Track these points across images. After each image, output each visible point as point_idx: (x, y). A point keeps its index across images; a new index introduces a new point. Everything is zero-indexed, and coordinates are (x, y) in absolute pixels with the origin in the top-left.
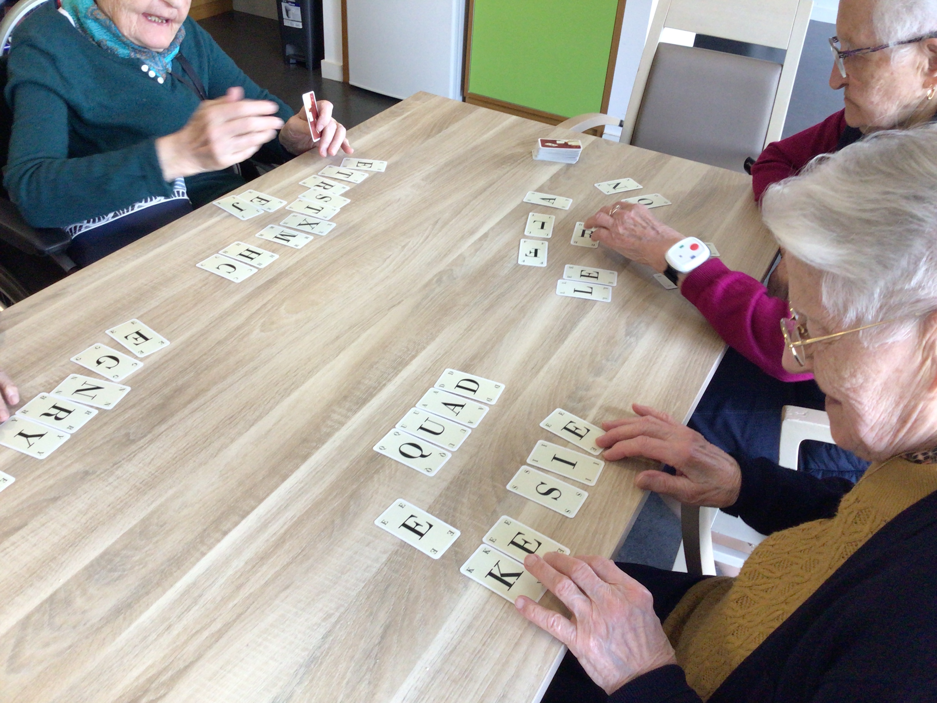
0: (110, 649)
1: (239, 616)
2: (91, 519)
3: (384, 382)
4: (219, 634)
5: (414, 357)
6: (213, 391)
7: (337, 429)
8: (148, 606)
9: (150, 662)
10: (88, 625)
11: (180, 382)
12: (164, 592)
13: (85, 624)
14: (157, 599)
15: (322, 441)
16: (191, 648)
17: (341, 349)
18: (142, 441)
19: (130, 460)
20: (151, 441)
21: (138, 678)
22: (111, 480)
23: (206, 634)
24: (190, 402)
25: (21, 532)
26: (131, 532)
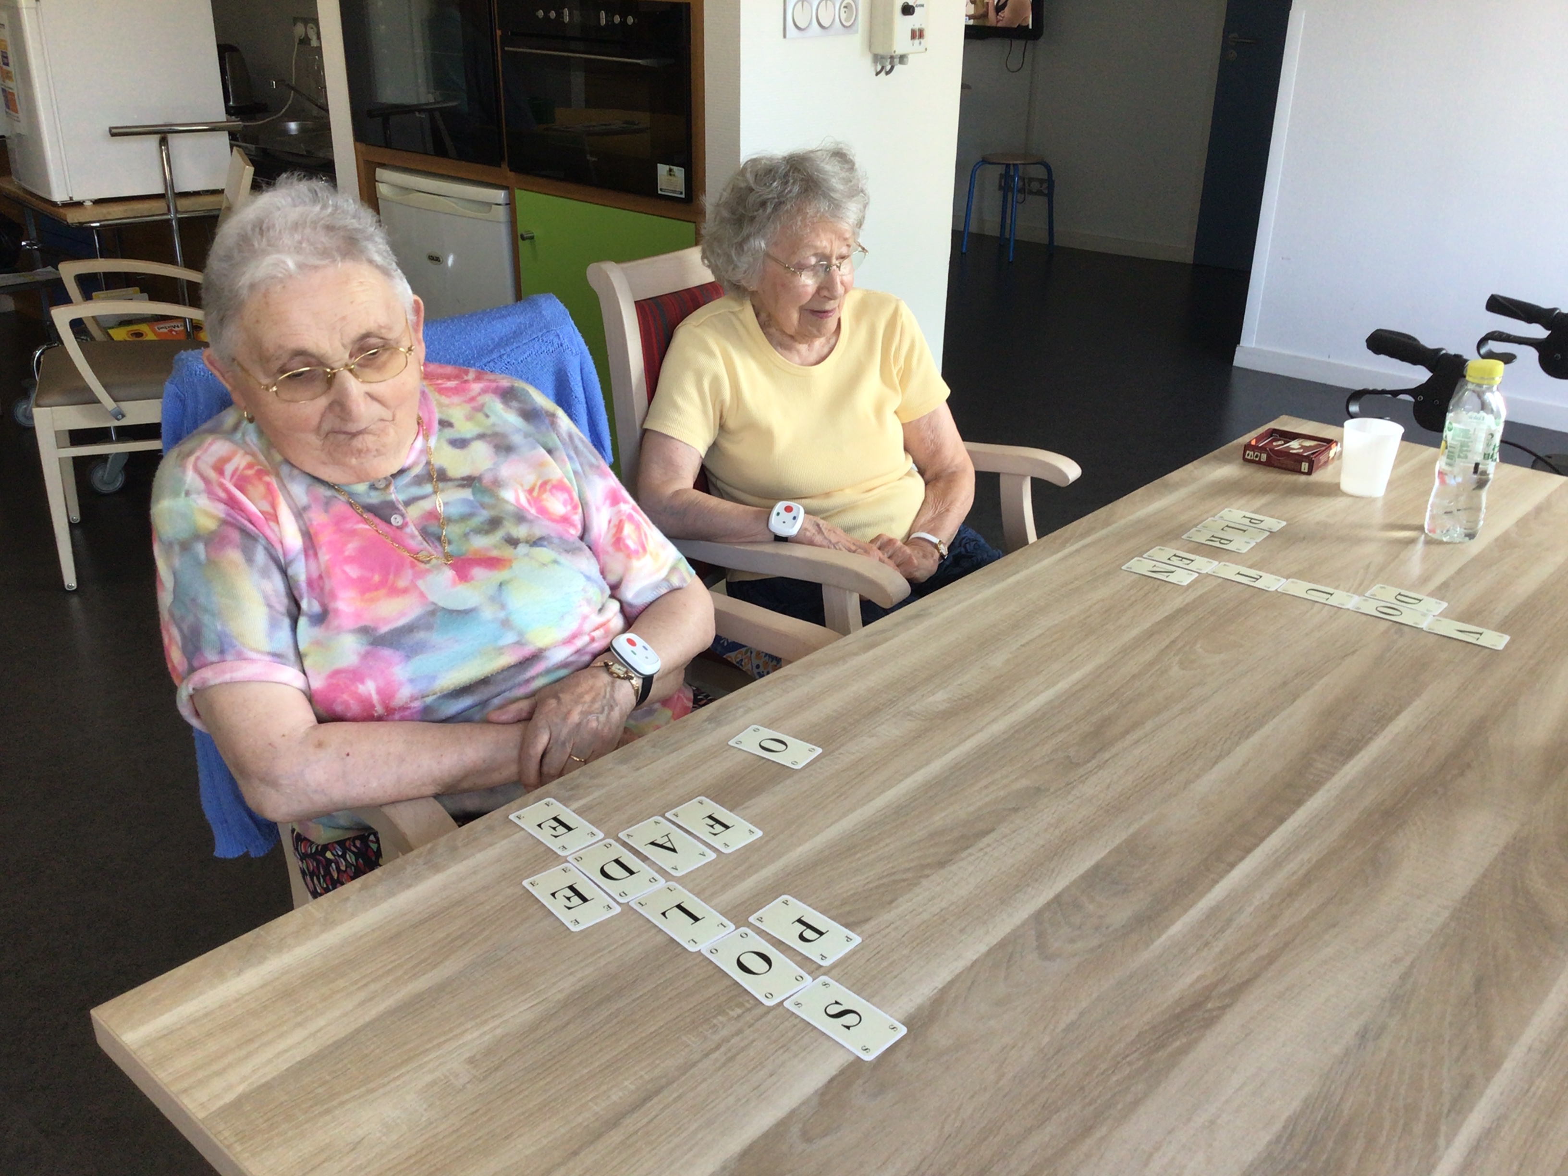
0: (1147, 955)
1: (1286, 945)
2: (1066, 831)
3: (1369, 736)
4: (1271, 959)
5: (1398, 713)
6: (1149, 725)
7: (1328, 779)
8: (1173, 922)
9: (1198, 973)
10: (1111, 929)
11: (1106, 712)
12: (1185, 911)
13: (1107, 928)
14: (1180, 916)
15: (1312, 789)
16: (1244, 965)
17: (1295, 697)
18: (1089, 765)
19: (1083, 782)
20: (1100, 767)
21: (1192, 985)
22: (1070, 798)
23: (1253, 956)
24: (1127, 732)
25: (993, 835)
26: (1117, 850)
